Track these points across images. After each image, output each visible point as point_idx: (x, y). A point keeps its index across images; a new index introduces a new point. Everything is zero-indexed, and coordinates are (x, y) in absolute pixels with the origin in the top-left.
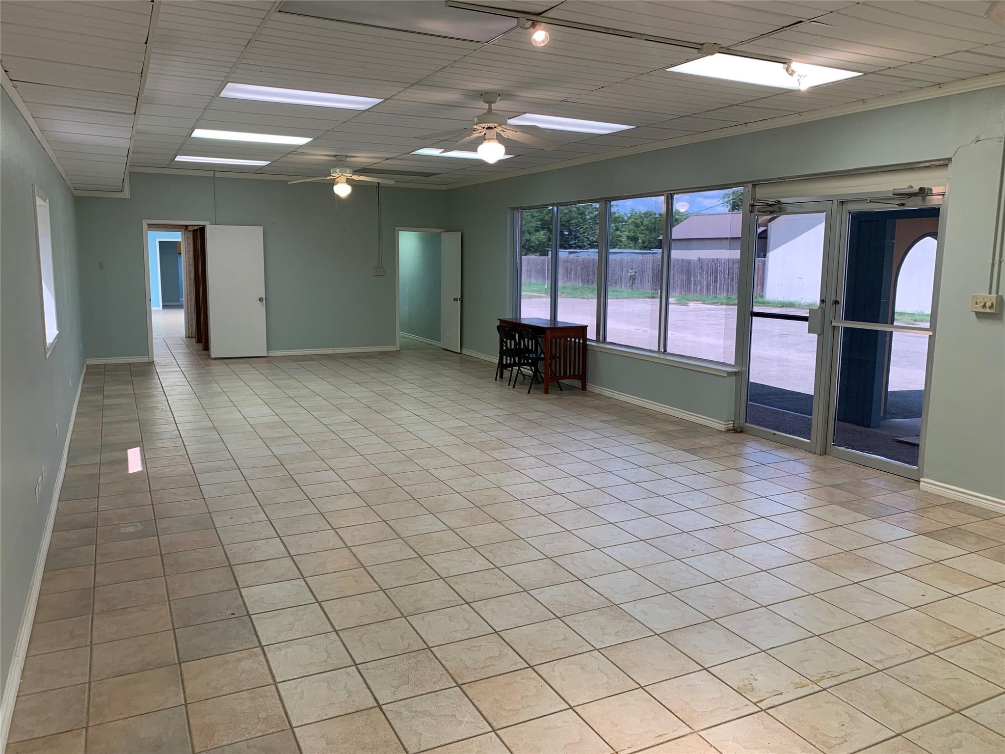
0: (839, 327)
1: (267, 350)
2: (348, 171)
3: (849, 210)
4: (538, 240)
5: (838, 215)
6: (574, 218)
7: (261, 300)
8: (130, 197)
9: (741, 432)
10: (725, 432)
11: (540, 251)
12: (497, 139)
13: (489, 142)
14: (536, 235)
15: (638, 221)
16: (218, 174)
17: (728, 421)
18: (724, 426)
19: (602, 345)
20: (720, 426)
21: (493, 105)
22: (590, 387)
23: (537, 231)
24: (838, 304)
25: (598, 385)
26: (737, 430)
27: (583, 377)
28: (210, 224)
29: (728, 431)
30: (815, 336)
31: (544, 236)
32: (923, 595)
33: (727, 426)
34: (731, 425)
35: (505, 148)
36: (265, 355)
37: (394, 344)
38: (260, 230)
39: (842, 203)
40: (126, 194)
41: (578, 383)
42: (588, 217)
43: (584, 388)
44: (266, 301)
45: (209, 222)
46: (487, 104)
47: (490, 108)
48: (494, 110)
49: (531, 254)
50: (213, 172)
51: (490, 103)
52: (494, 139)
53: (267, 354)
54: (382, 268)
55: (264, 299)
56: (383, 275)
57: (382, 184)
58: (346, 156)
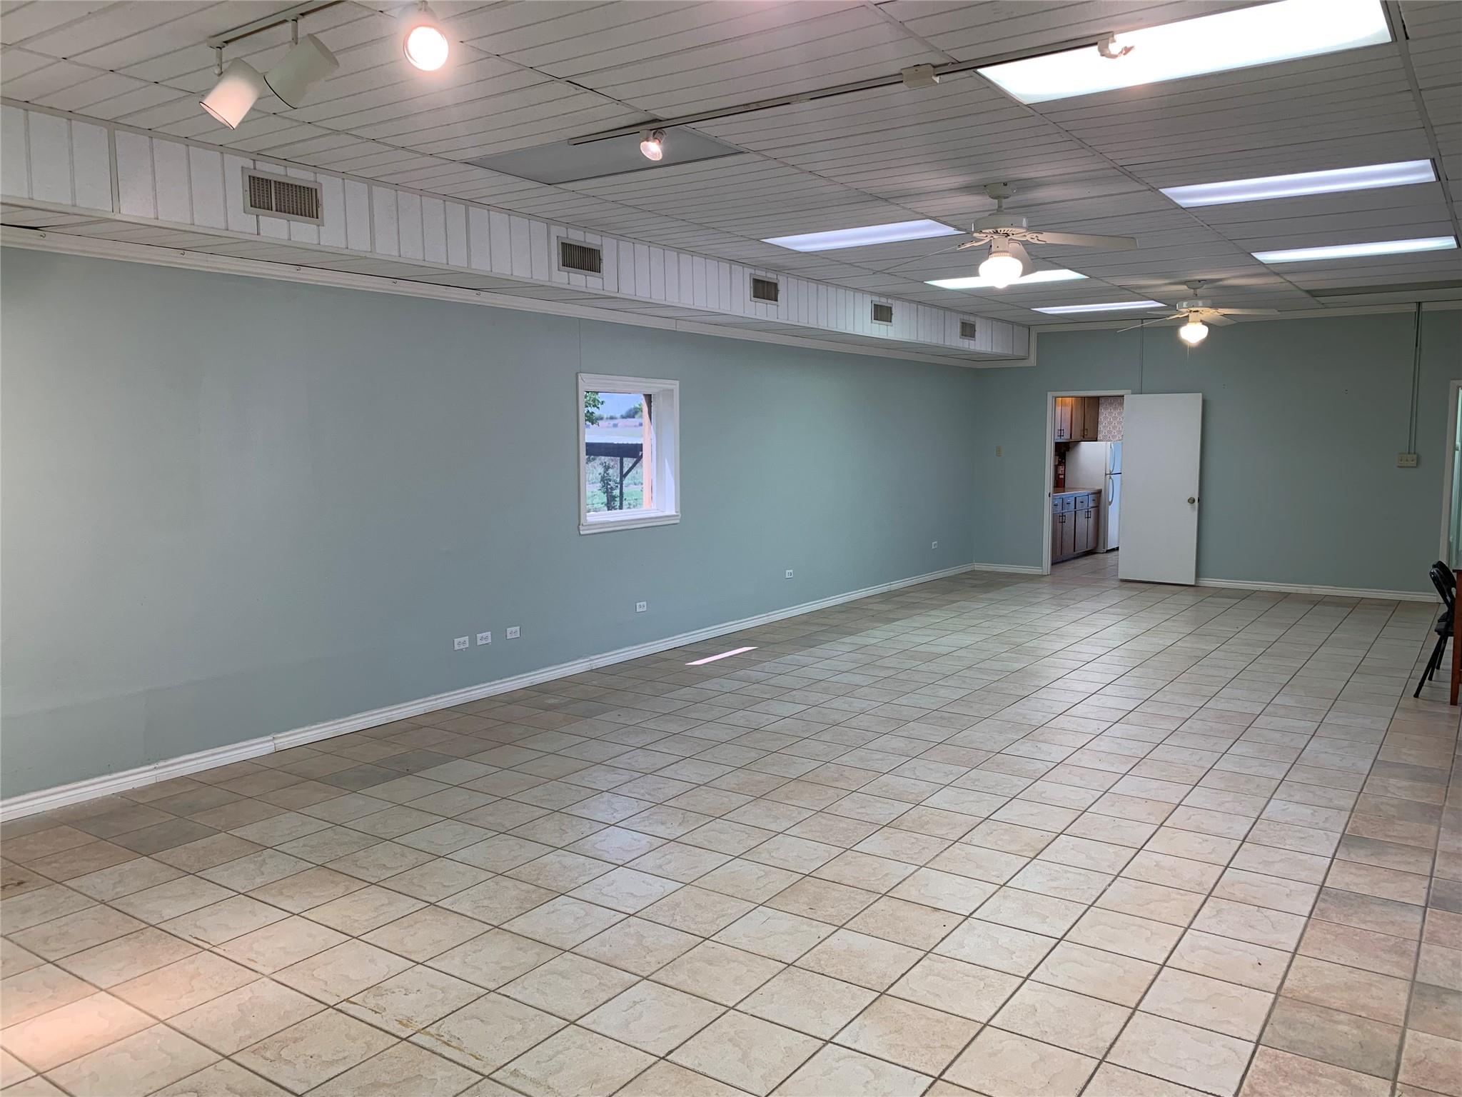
1: (1196, 576)
2: (1201, 303)
7: (1192, 501)
8: (1036, 365)
16: (1147, 324)
28: (1131, 394)
36: (1193, 584)
38: (1195, 401)
40: (1033, 361)
44: (1200, 502)
45: (1130, 391)
46: (997, 201)
50: (1140, 321)
53: (1196, 582)
54: (1415, 453)
55: (1197, 501)
56: (1415, 467)
57: (1425, 307)
58: (1199, 281)
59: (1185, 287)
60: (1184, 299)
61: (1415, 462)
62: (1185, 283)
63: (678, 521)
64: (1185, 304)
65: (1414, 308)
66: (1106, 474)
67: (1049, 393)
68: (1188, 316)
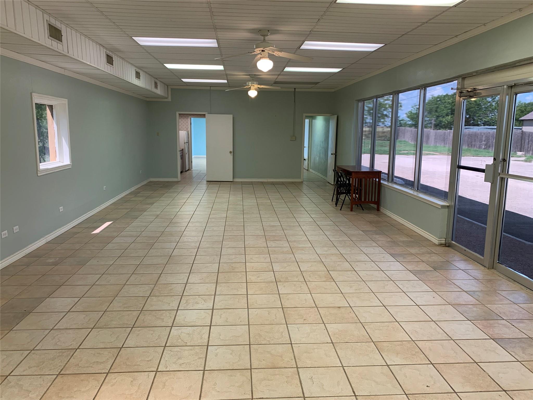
0: (505, 178)
1: (233, 178)
2: (255, 83)
3: (515, 93)
4: (447, 121)
5: (507, 97)
6: (472, 108)
7: (231, 152)
8: (171, 101)
9: (448, 246)
10: (438, 245)
11: (449, 127)
12: (268, 57)
13: (262, 59)
14: (447, 118)
15: (523, 109)
16: (212, 88)
17: (441, 238)
18: (438, 241)
19: (390, 184)
20: (435, 240)
21: (266, 37)
22: (382, 209)
23: (447, 115)
24: (505, 161)
25: (386, 209)
26: (447, 245)
27: (378, 203)
28: (208, 114)
29: (441, 245)
30: (489, 184)
31: (451, 119)
32: (427, 386)
33: (439, 242)
34: (443, 241)
35: (273, 63)
36: (232, 181)
37: (300, 178)
38: (231, 116)
39: (511, 87)
40: (170, 99)
41: (375, 206)
42: (483, 107)
43: (378, 209)
44: (233, 153)
45: (207, 113)
46: (263, 37)
47: (264, 39)
48: (267, 40)
49: (442, 129)
50: (210, 87)
51: (264, 36)
52: (266, 57)
53: (233, 180)
54: (295, 136)
55: (232, 152)
56: (295, 140)
57: (297, 90)
58: (255, 75)
59: (249, 77)
60: (249, 81)
61: (295, 139)
62: (249, 75)
63: (71, 167)
64: (250, 83)
65: (293, 90)
66: (184, 143)
67: (177, 112)
68: (250, 87)
